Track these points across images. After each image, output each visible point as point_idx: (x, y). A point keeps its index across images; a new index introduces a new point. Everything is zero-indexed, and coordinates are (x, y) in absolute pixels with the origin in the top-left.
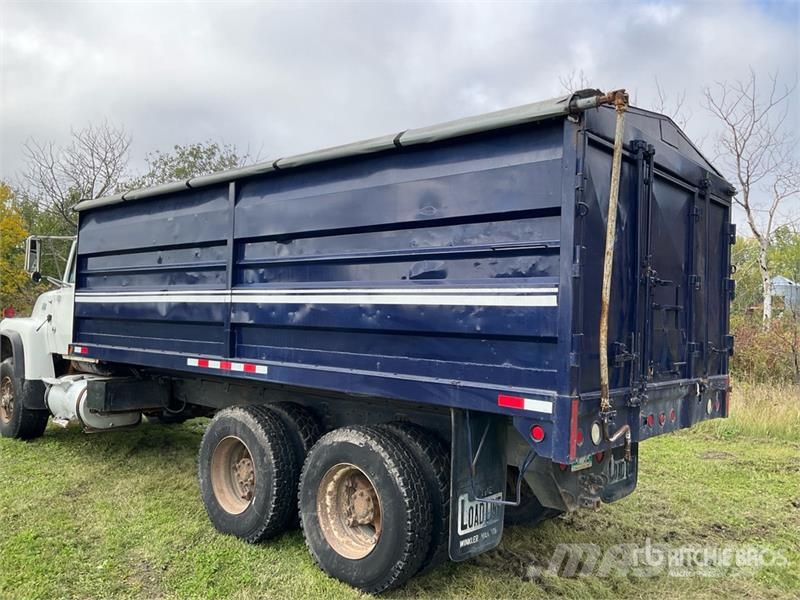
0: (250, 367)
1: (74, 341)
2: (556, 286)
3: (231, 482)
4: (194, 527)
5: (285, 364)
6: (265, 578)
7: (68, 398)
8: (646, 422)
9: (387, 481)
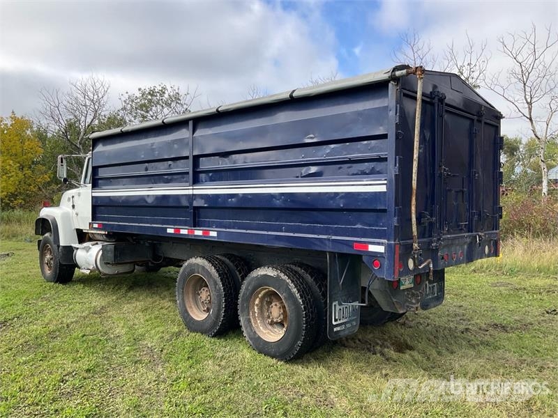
0: (206, 232)
1: (92, 220)
2: (386, 180)
3: (196, 301)
4: (176, 329)
5: (228, 230)
6: (221, 354)
7: (89, 257)
8: (443, 258)
9: (291, 295)
